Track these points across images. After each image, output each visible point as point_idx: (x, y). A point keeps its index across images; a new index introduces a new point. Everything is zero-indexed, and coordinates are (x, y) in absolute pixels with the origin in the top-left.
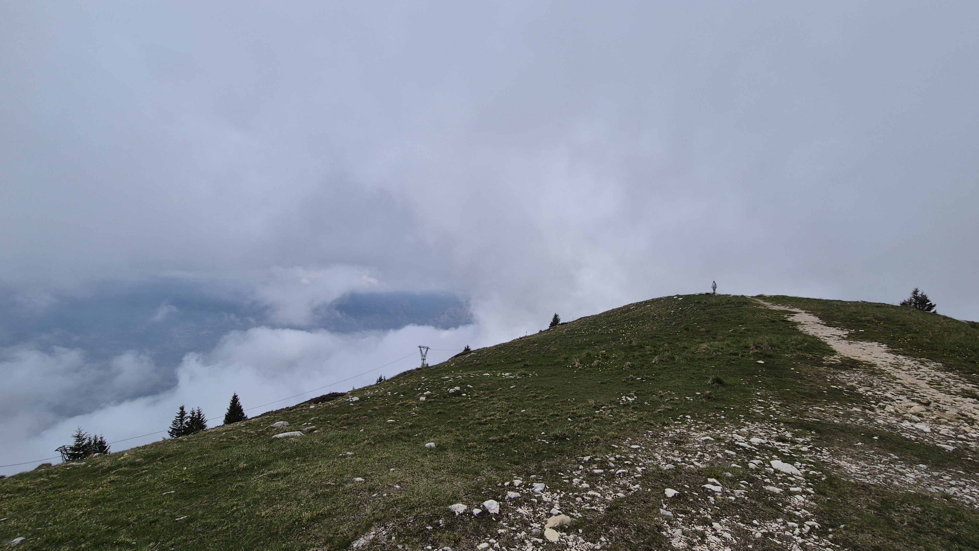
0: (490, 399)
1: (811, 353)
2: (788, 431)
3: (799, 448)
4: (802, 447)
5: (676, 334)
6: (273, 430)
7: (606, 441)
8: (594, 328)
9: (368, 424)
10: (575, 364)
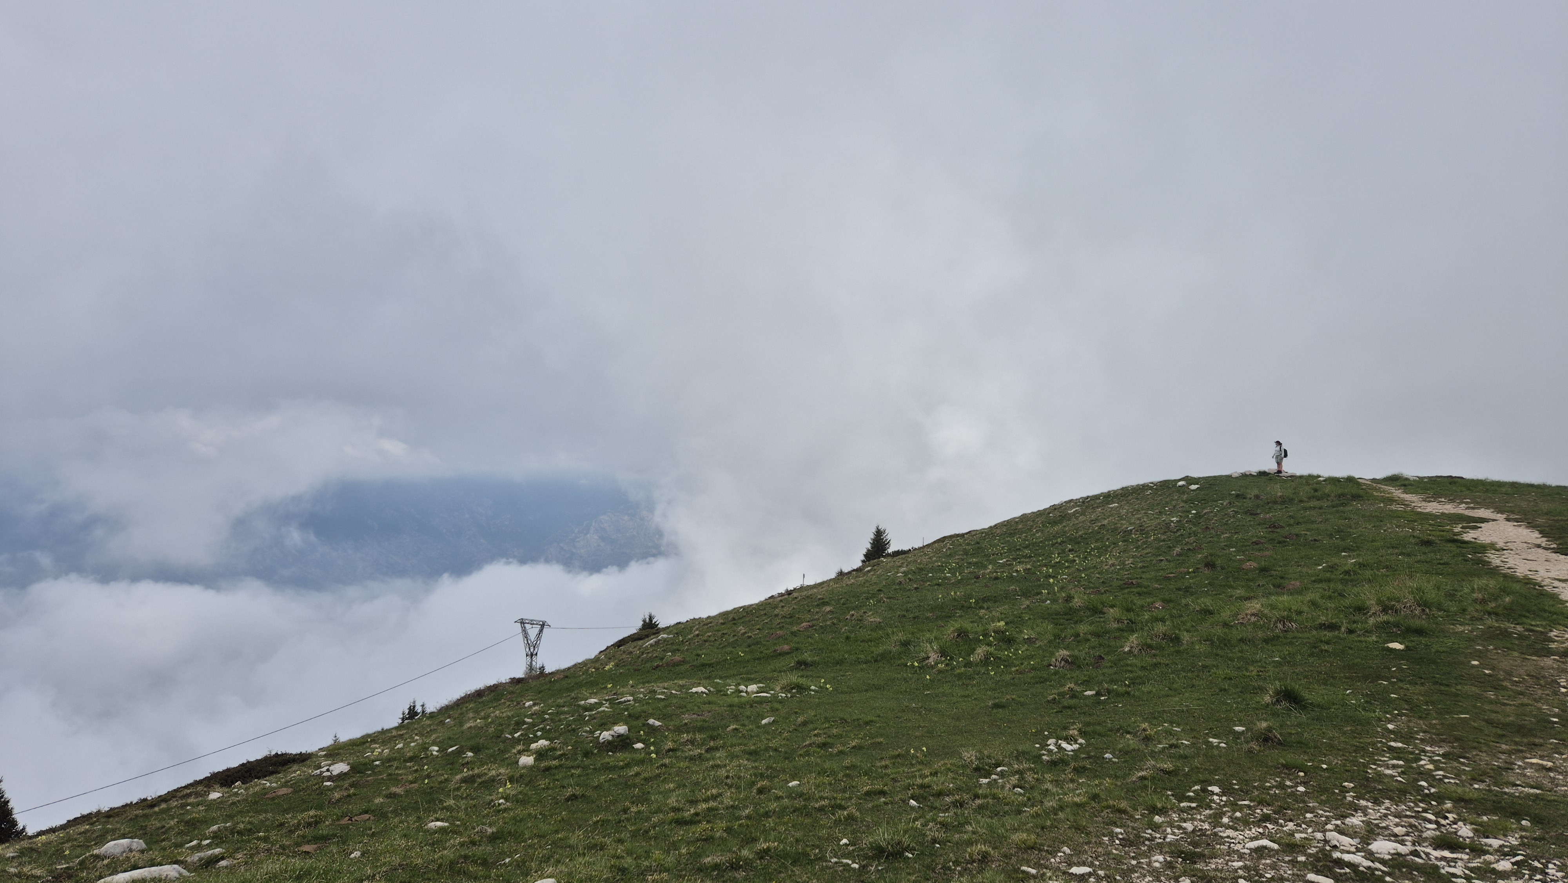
0: (708, 756)
1: (1520, 621)
2: (1465, 821)
3: (1491, 863)
4: (1498, 861)
5: (1184, 578)
6: (99, 865)
7: (1006, 856)
8: (975, 564)
9: (373, 835)
10: (928, 658)
